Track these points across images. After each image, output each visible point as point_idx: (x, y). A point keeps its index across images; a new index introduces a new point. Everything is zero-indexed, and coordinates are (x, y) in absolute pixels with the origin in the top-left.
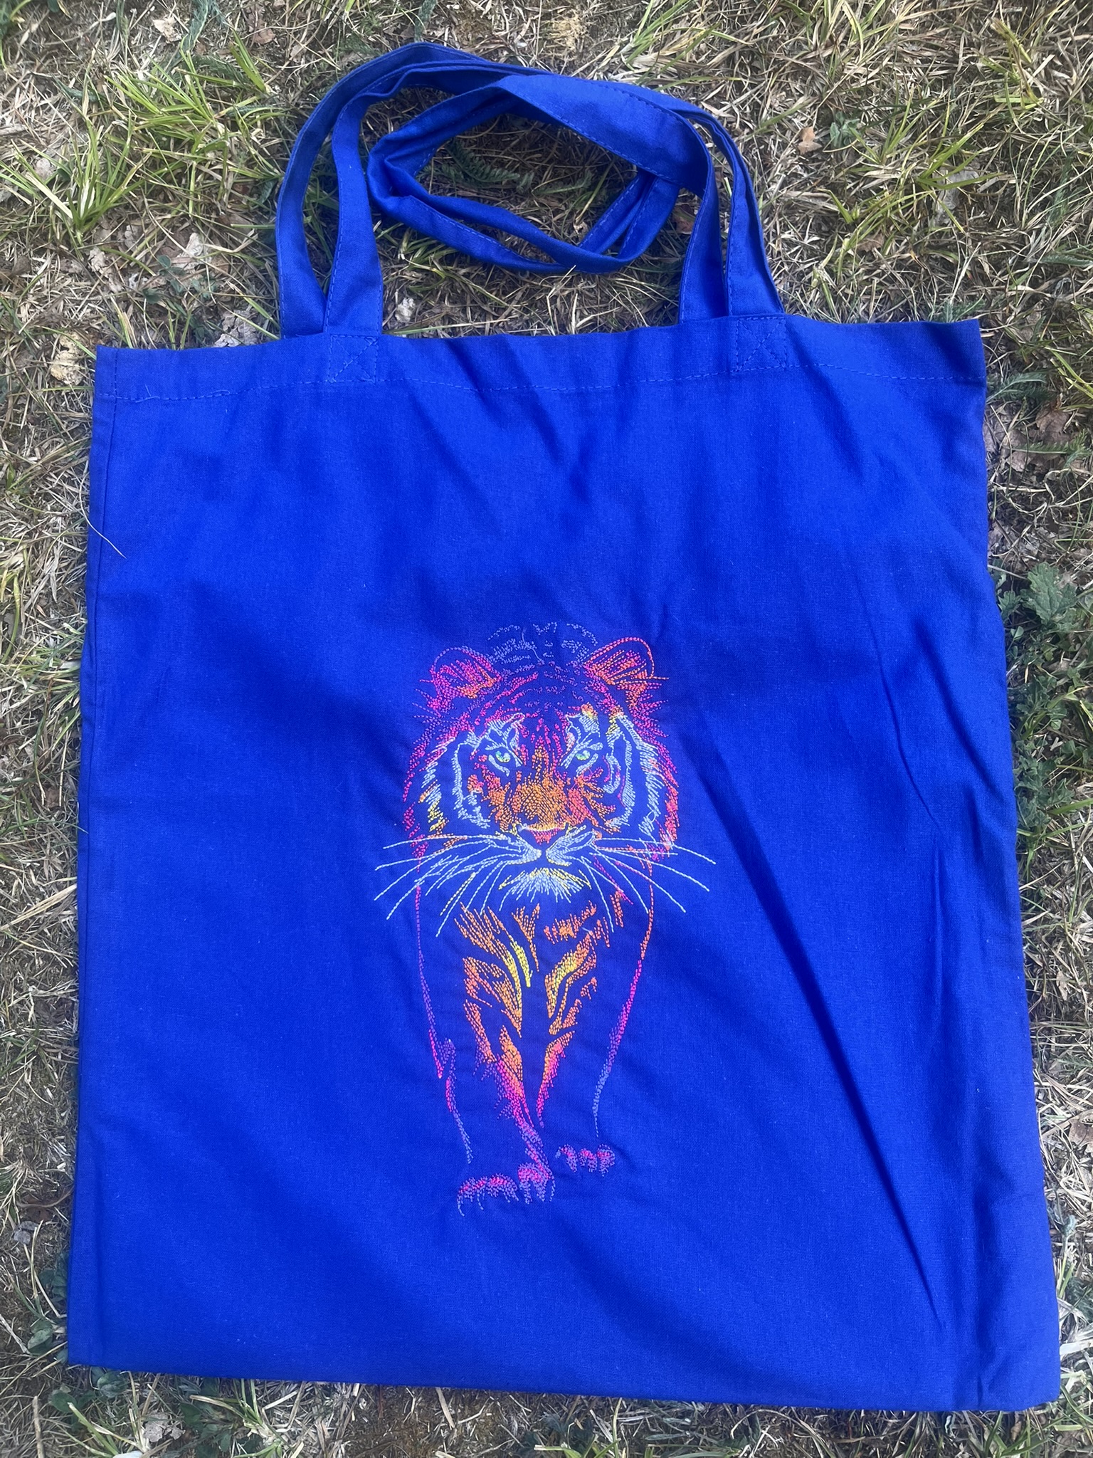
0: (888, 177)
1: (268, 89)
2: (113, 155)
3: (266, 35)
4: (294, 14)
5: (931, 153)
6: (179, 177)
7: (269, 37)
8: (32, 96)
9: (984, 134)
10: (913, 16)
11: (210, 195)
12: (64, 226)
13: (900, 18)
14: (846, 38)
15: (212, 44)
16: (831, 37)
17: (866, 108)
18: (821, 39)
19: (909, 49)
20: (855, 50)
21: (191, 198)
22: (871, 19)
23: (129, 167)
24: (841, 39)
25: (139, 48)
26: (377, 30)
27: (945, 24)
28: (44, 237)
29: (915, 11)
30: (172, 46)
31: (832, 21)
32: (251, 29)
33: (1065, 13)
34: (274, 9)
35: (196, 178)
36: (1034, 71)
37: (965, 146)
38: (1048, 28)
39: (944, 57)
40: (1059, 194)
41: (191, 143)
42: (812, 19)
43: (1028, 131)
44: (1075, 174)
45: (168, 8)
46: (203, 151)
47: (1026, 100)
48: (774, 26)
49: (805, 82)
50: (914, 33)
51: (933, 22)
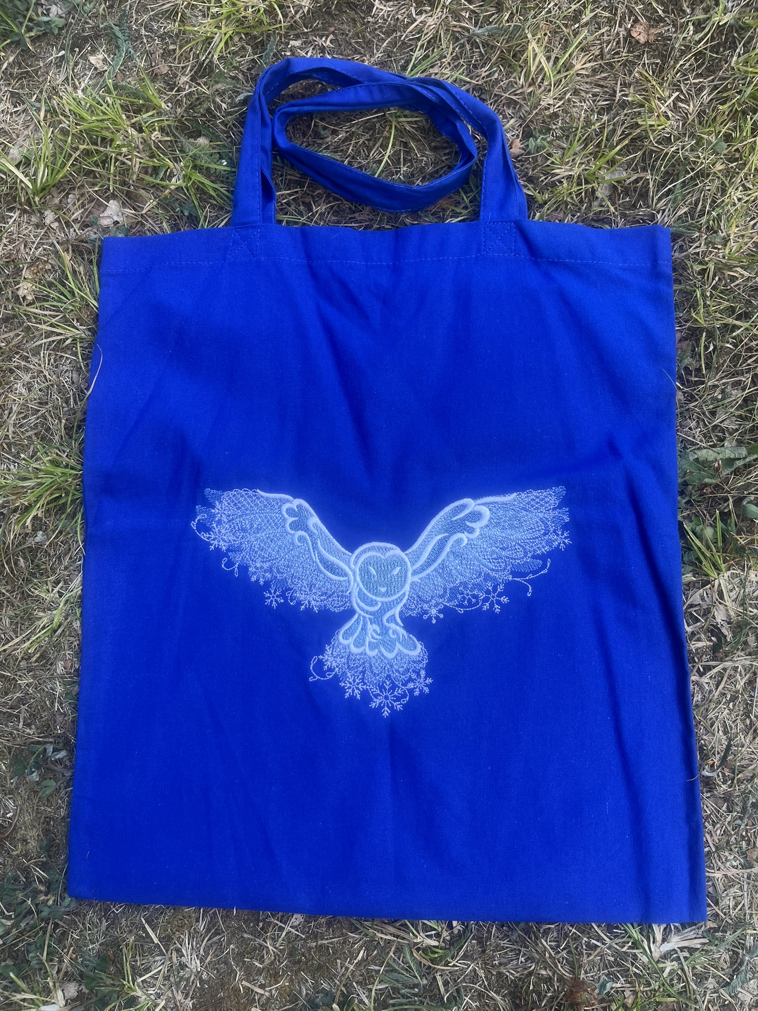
0: (567, 173)
1: (164, 105)
2: (60, 146)
3: (164, 69)
4: (181, 55)
5: (595, 158)
6: (104, 162)
7: (164, 70)
8: (8, 104)
9: (631, 145)
10: (588, 65)
11: (123, 174)
12: (27, 193)
13: (578, 67)
14: (543, 79)
15: (127, 73)
16: (533, 79)
17: (554, 127)
18: (526, 80)
19: (585, 87)
20: (548, 87)
21: (111, 177)
22: (558, 68)
23: (71, 155)
24: (539, 80)
25: (79, 74)
26: (236, 68)
27: (609, 70)
28: (14, 199)
29: (590, 61)
30: (101, 74)
31: (533, 69)
32: (153, 64)
33: (688, 64)
34: (169, 51)
35: (115, 163)
36: (666, 102)
37: (617, 154)
38: (677, 74)
39: (607, 92)
40: (678, 186)
41: (112, 141)
42: (520, 66)
43: (660, 143)
44: (689, 173)
45: (99, 49)
46: (119, 146)
47: (658, 123)
48: (496, 71)
49: (515, 109)
50: (588, 76)
51: (601, 69)
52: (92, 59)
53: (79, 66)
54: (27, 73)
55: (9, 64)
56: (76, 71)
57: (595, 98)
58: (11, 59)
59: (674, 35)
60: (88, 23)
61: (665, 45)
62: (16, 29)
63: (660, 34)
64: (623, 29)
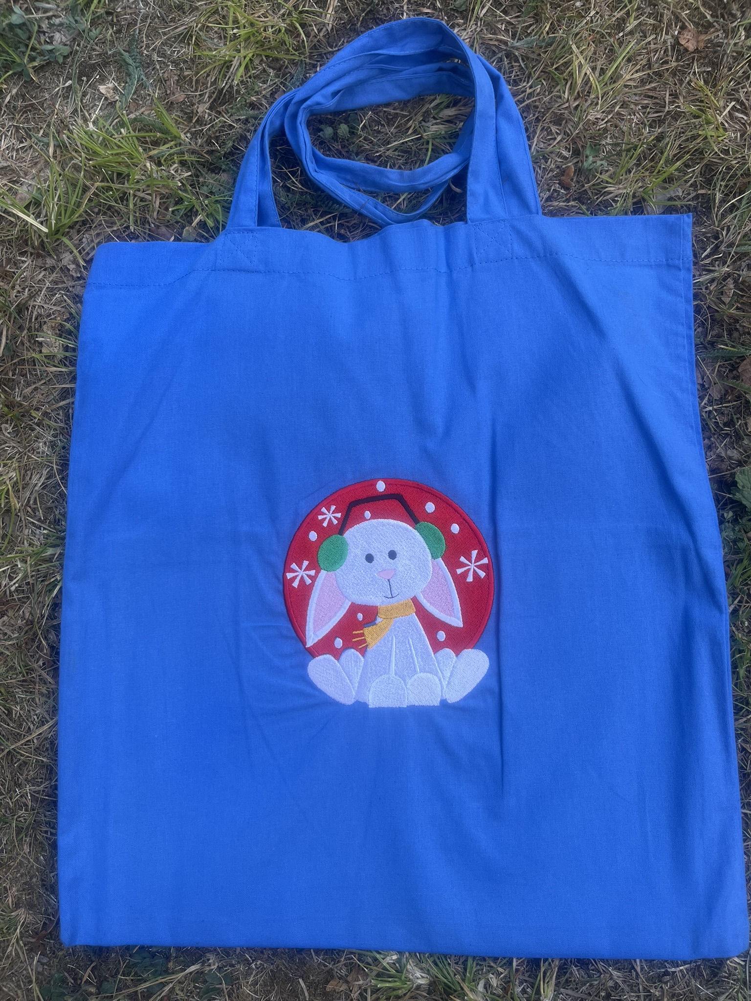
0: (621, 191)
1: (183, 136)
3: (180, 96)
5: (651, 174)
6: (122, 199)
7: (181, 98)
8: (14, 141)
10: (636, 75)
11: (143, 211)
12: (40, 236)
13: (628, 77)
14: (589, 92)
15: (141, 103)
16: (578, 93)
18: (571, 94)
19: (633, 98)
20: (595, 101)
21: (131, 214)
22: (606, 79)
24: (585, 93)
25: (88, 105)
27: (658, 80)
28: (26, 242)
29: (638, 72)
30: (112, 104)
31: (579, 81)
32: (168, 92)
33: (741, 71)
34: (185, 77)
35: (133, 200)
36: (722, 113)
39: (657, 104)
40: (744, 201)
41: (129, 176)
45: (109, 77)
46: (137, 181)
47: (717, 134)
49: (561, 125)
50: (636, 87)
51: (650, 79)
52: (102, 88)
53: (88, 97)
54: (32, 105)
55: (12, 97)
56: (84, 101)
57: (644, 110)
58: (14, 91)
59: (726, 41)
60: (94, 50)
61: (715, 52)
62: (18, 60)
63: (710, 41)
64: (669, 37)
